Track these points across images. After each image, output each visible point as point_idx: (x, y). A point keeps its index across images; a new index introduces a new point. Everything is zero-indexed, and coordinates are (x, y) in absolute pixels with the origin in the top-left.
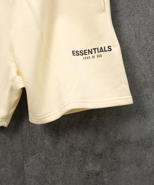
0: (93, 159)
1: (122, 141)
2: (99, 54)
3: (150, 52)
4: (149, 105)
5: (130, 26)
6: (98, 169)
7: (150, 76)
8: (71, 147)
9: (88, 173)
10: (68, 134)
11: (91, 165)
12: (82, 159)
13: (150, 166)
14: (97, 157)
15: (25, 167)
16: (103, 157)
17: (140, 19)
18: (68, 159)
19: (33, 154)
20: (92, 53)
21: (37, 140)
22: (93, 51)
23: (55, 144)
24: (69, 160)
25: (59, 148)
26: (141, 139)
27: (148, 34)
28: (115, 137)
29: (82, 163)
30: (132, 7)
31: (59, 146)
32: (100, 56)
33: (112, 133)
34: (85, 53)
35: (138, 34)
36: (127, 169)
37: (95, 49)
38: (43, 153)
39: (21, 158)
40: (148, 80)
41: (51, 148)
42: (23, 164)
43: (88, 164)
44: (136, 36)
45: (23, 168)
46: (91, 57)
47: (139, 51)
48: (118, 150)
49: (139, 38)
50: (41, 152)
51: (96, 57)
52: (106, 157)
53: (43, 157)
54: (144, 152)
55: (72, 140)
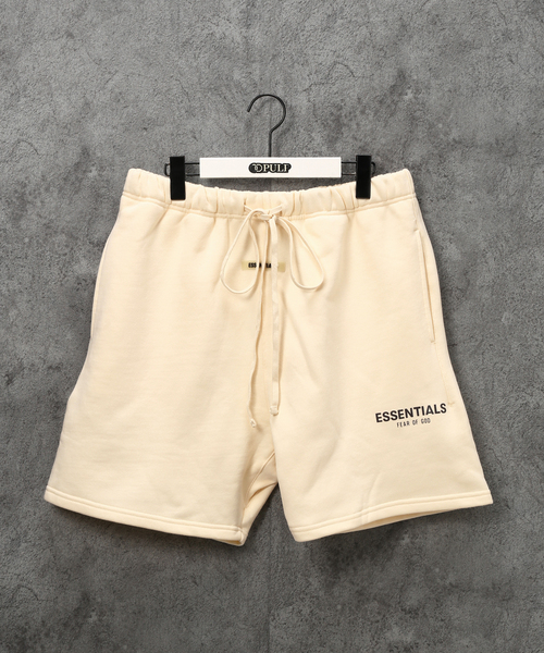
0: (401, 619)
1: (457, 587)
2: (426, 417)
3: (512, 421)
4: (509, 520)
5: (477, 372)
6: (409, 638)
7: (512, 464)
8: (360, 593)
9: (390, 645)
10: (355, 569)
11: (396, 629)
12: (379, 618)
13: (508, 637)
14: (408, 616)
15: (271, 628)
16: (420, 615)
17: (495, 360)
18: (352, 617)
19: (287, 604)
20: (412, 416)
21: (296, 577)
22: (415, 411)
23: (329, 586)
24: (355, 619)
25: (336, 594)
26: (494, 584)
27: (509, 388)
28: (443, 578)
29: (379, 625)
30: (480, 338)
31: (336, 590)
32: (428, 421)
33: (437, 570)
34: (400, 415)
35: (490, 387)
36: (465, 642)
37: (417, 408)
38: (307, 602)
39: (265, 610)
40: (508, 472)
41: (321, 593)
42: (267, 623)
43: (390, 629)
44: (486, 390)
45: (268, 631)
46: (411, 423)
47: (491, 418)
48: (449, 603)
49: (492, 394)
50: (302, 599)
51: (419, 422)
52: (425, 615)
53: (306, 611)
54: (498, 609)
55: (362, 581)
